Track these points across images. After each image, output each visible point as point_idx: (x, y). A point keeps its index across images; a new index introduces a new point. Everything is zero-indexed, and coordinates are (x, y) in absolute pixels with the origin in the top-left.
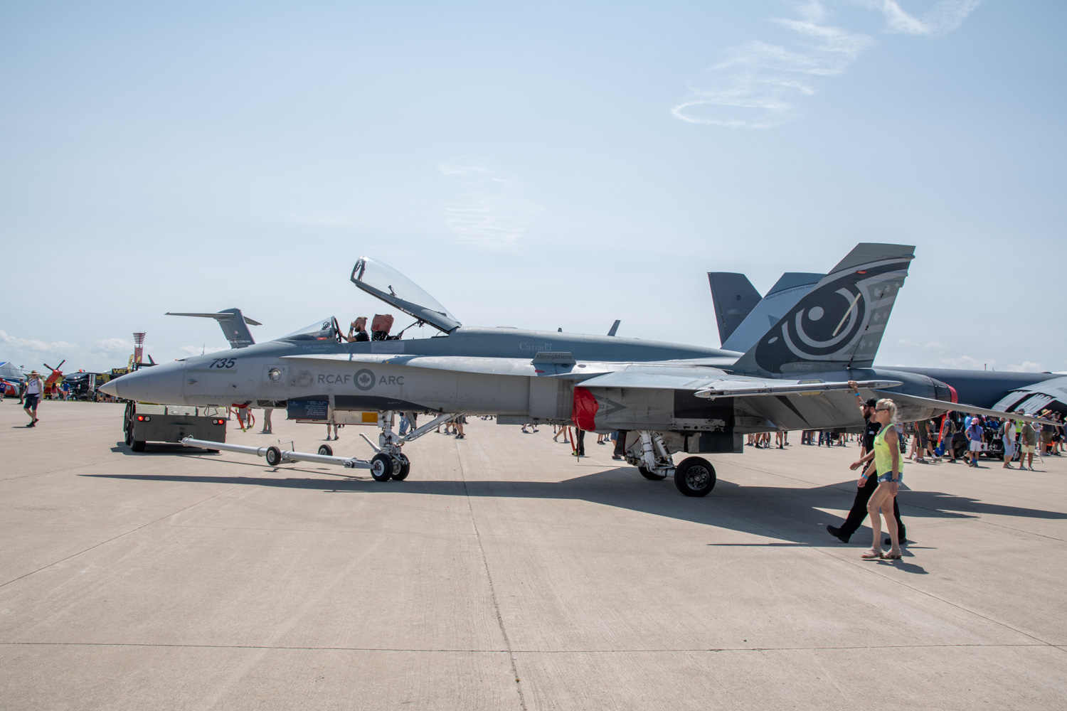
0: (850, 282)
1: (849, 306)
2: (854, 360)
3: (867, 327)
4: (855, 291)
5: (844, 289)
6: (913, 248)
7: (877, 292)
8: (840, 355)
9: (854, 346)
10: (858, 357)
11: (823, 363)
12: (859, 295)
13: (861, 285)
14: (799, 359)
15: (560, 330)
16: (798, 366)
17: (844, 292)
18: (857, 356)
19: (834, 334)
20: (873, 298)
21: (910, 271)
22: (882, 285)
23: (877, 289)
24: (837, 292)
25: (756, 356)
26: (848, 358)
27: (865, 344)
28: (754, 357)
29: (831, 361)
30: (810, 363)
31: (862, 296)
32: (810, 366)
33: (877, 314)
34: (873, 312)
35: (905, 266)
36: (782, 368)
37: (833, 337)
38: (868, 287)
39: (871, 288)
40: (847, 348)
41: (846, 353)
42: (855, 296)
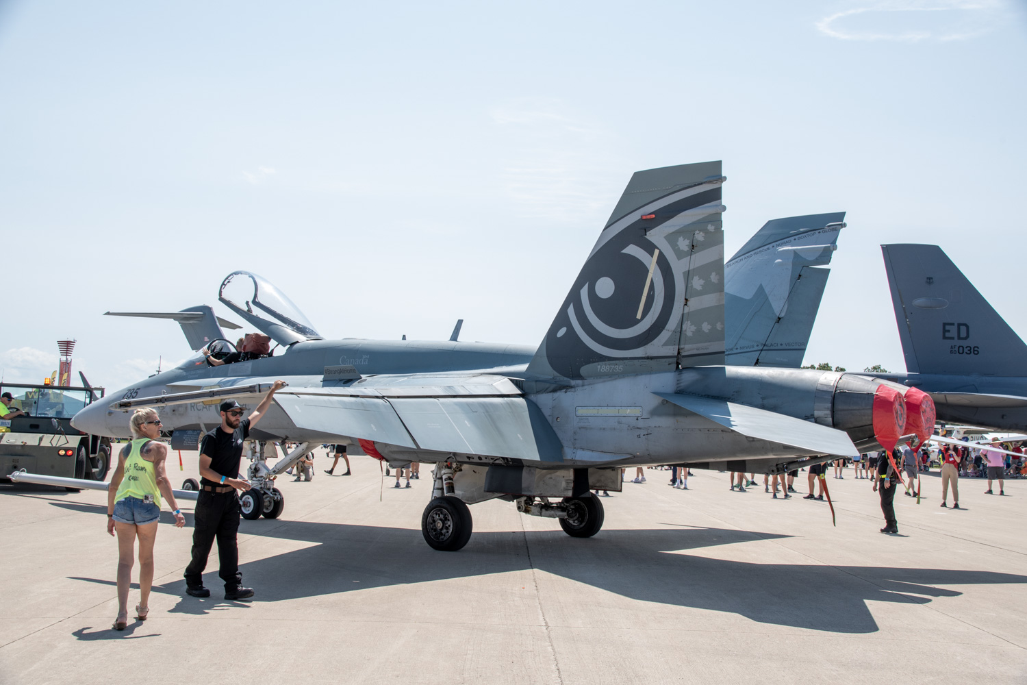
0: (638, 233)
1: (647, 271)
2: (683, 354)
3: (686, 300)
4: (650, 248)
5: (631, 246)
6: (718, 165)
7: (683, 244)
8: (658, 347)
9: (674, 332)
10: (689, 349)
11: (636, 361)
12: (657, 252)
13: (656, 235)
14: (602, 358)
15: (404, 338)
16: (603, 367)
17: (632, 250)
18: (687, 347)
19: (639, 316)
20: (680, 255)
21: (724, 201)
22: (686, 231)
23: (681, 239)
24: (624, 251)
25: (547, 357)
26: (671, 351)
27: (693, 328)
28: (546, 358)
29: (648, 358)
30: (617, 362)
31: (661, 253)
32: (619, 367)
33: (696, 278)
34: (688, 275)
35: (716, 195)
36: (584, 370)
37: (639, 321)
38: (665, 237)
39: (672, 238)
40: (665, 335)
41: (666, 344)
42: (652, 254)
